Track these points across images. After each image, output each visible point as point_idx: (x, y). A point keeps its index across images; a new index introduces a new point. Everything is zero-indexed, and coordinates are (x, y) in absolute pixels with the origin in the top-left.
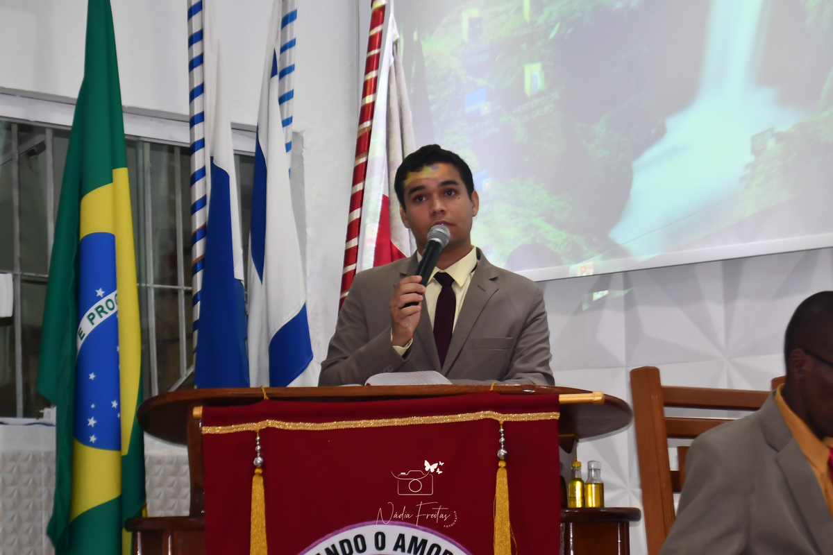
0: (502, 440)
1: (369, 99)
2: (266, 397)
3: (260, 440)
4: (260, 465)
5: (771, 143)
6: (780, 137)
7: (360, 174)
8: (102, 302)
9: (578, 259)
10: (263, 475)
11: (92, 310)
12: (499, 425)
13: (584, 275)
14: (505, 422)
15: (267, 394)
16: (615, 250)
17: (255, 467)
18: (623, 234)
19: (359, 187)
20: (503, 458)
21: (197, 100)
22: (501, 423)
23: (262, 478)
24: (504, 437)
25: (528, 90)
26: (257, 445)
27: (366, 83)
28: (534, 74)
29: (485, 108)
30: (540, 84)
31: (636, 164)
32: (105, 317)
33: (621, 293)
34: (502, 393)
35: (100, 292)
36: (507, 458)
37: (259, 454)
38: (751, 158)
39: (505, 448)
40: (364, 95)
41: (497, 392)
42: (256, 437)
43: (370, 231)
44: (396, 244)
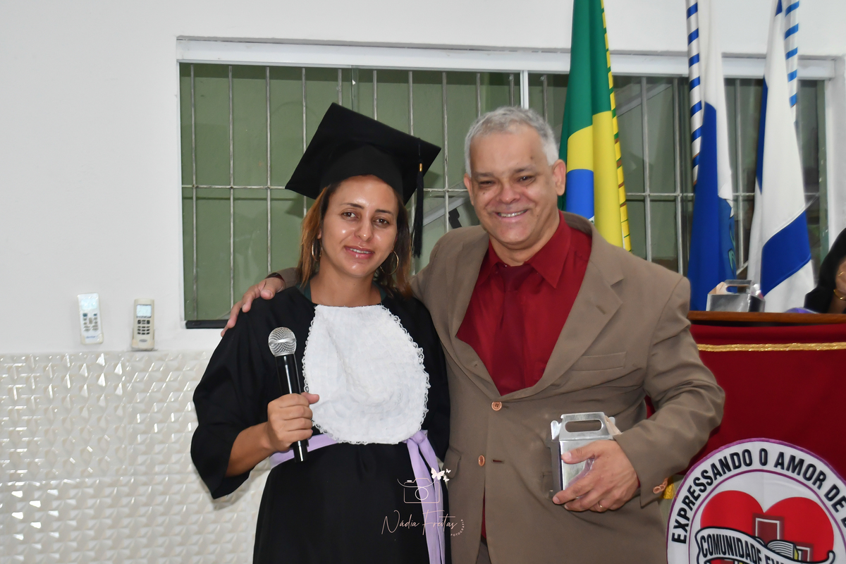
21: (695, 43)
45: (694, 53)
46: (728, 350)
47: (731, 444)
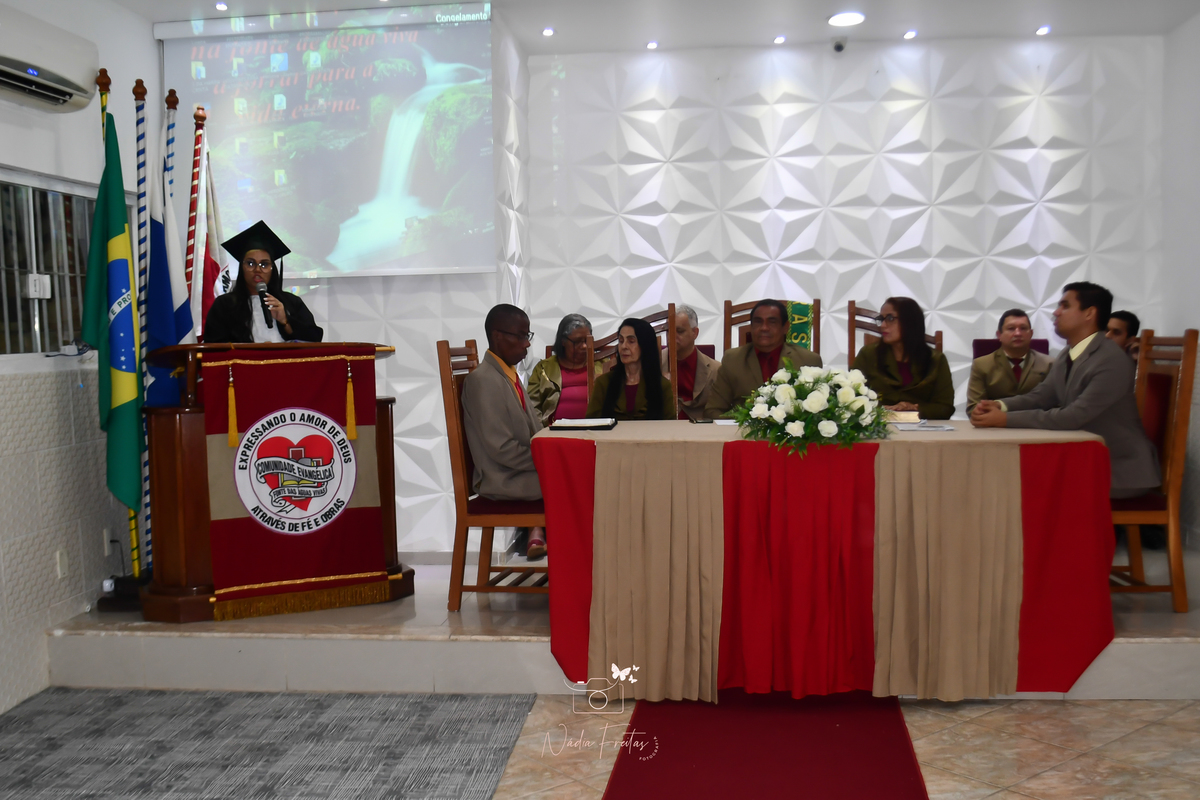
1: (196, 182)
3: (232, 369)
4: (232, 382)
5: (416, 223)
6: (420, 221)
7: (192, 221)
8: (125, 296)
9: (308, 268)
10: (233, 387)
11: (120, 300)
16: (330, 267)
17: (230, 383)
18: (333, 259)
19: (192, 228)
20: (350, 377)
21: (142, 186)
22: (349, 361)
24: (350, 367)
25: (277, 182)
26: (230, 372)
27: (193, 174)
28: (280, 176)
29: (250, 189)
30: (284, 180)
31: (342, 226)
32: (127, 303)
33: (326, 287)
34: (348, 347)
35: (124, 291)
37: (231, 376)
38: (405, 229)
39: (351, 373)
40: (193, 180)
42: (230, 368)
43: (201, 251)
44: (213, 258)
45: (142, 191)
47: (274, 413)
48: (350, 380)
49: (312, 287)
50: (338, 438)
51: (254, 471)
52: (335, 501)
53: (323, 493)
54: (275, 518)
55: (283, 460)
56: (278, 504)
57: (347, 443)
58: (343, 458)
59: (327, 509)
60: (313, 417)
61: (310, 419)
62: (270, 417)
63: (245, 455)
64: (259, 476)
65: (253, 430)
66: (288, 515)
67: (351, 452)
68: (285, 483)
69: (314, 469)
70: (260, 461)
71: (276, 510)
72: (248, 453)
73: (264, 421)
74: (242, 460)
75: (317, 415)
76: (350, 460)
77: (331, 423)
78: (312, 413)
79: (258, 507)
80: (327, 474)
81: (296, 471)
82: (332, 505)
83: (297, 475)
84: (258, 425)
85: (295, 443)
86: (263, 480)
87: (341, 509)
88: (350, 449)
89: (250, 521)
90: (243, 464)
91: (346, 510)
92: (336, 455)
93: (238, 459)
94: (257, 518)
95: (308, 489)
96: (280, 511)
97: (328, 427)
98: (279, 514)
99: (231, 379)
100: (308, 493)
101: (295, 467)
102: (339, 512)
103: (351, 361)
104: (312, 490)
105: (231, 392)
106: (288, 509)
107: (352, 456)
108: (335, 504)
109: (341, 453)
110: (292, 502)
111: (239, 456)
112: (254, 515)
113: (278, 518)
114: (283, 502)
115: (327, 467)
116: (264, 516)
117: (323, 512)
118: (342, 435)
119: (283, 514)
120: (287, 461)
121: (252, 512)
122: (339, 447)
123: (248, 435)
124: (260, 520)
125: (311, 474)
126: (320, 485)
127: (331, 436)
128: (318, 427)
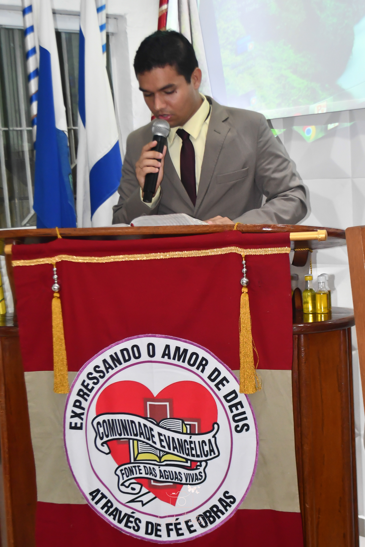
0: (245, 270)
2: (59, 237)
3: (57, 271)
4: (57, 290)
10: (60, 298)
12: (242, 258)
13: (320, 112)
14: (246, 256)
15: (60, 234)
17: (54, 292)
20: (245, 285)
22: (243, 256)
23: (59, 300)
24: (246, 267)
26: (54, 275)
34: (243, 232)
36: (248, 285)
37: (56, 282)
39: (247, 277)
41: (239, 231)
42: (53, 268)
45: (27, 5)
46: (112, 260)
47: (121, 341)
48: (245, 290)
49: (331, 126)
50: (225, 390)
51: (92, 434)
52: (220, 495)
53: (200, 480)
54: (125, 510)
55: (137, 419)
56: (129, 490)
57: (241, 398)
58: (233, 424)
59: (207, 507)
60: (186, 351)
61: (180, 354)
62: (116, 349)
63: (80, 407)
64: (99, 442)
65: (89, 368)
66: (145, 509)
67: (249, 414)
68: (140, 457)
69: (187, 437)
70: (101, 419)
71: (126, 498)
72: (85, 404)
73: (107, 354)
74: (75, 415)
75: (192, 348)
76: (247, 427)
77: (213, 363)
78: (183, 345)
79: (98, 491)
80: (206, 448)
81: (156, 439)
82: (215, 501)
83: (158, 446)
84: (98, 361)
85: (155, 393)
86: (105, 449)
87: (231, 510)
88: (247, 408)
89: (87, 510)
90: (77, 420)
91: (239, 513)
92: (222, 418)
93: (69, 414)
94: (98, 507)
95: (178, 470)
96: (132, 501)
97: (209, 370)
98: (131, 505)
99: (56, 287)
100: (177, 476)
101: (155, 433)
102: (227, 514)
103: (247, 257)
104: (183, 471)
105: (56, 305)
106: (145, 499)
107: (250, 421)
108: (220, 500)
109: (231, 415)
110: (152, 489)
111: (70, 407)
112: (93, 503)
113: (129, 512)
114: (137, 487)
115: (206, 437)
116: (108, 505)
117: (201, 511)
118: (232, 385)
119: (137, 506)
120: (143, 421)
121: (90, 498)
122: (227, 405)
123: (83, 376)
124: (103, 512)
125: (181, 445)
126: (194, 465)
127: (212, 384)
128: (194, 369)
